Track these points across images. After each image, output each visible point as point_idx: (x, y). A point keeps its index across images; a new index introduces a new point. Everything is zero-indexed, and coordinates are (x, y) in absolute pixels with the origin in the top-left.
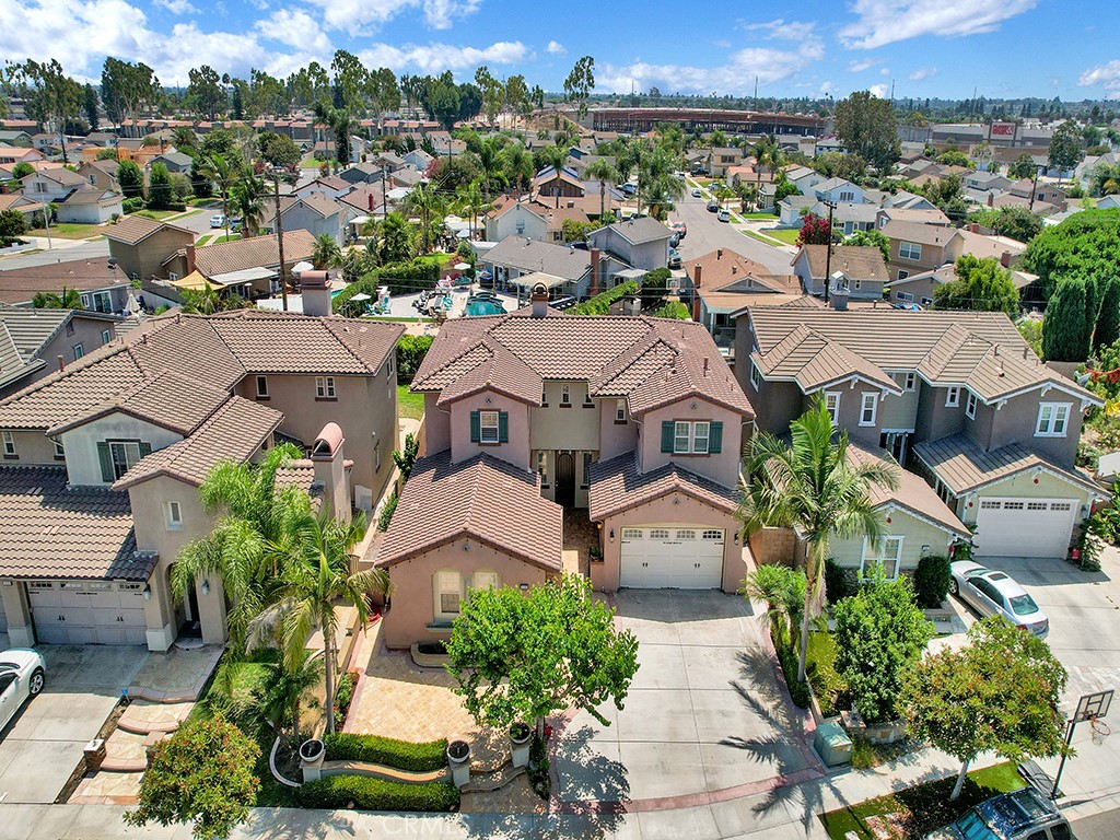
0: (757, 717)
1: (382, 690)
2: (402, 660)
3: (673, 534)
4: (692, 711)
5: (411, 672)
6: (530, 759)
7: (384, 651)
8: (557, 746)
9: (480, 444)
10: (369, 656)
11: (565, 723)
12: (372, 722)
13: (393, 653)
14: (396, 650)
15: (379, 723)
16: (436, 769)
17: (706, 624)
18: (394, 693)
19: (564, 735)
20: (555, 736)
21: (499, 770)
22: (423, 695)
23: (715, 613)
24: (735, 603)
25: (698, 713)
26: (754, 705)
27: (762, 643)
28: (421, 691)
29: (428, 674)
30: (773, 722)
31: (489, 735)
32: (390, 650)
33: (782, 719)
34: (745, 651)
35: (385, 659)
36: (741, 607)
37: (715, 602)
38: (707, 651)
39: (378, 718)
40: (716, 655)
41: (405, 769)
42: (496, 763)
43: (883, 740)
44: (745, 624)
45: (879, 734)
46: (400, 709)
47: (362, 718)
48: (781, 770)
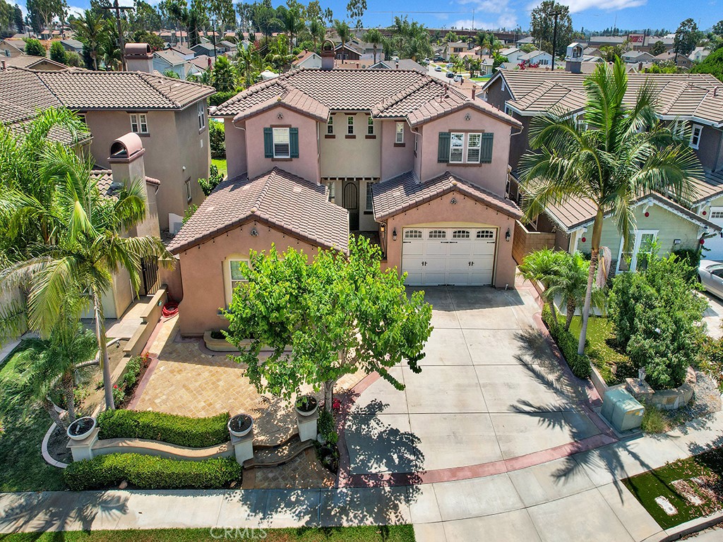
0: (542, 387)
1: (172, 372)
2: (195, 346)
3: (449, 233)
4: (478, 385)
5: (203, 356)
6: (318, 432)
7: (179, 338)
8: (346, 420)
9: (274, 160)
10: (164, 343)
11: (354, 398)
12: (157, 401)
13: (187, 340)
14: (191, 337)
15: (165, 402)
16: (217, 444)
17: (482, 312)
18: (184, 374)
19: (353, 409)
20: (344, 410)
21: (285, 444)
22: (212, 376)
23: (489, 303)
24: (507, 295)
25: (485, 386)
26: (538, 376)
27: (535, 326)
28: (211, 371)
29: (218, 358)
30: (558, 392)
31: (276, 411)
32: (184, 338)
33: (567, 389)
34: (521, 332)
35: (179, 346)
36: (511, 299)
37: (488, 295)
38: (487, 333)
39: (164, 397)
40: (494, 336)
41: (183, 445)
42: (282, 438)
43: (668, 407)
44: (517, 311)
45: (664, 400)
46: (187, 389)
47: (147, 398)
48: (574, 436)
